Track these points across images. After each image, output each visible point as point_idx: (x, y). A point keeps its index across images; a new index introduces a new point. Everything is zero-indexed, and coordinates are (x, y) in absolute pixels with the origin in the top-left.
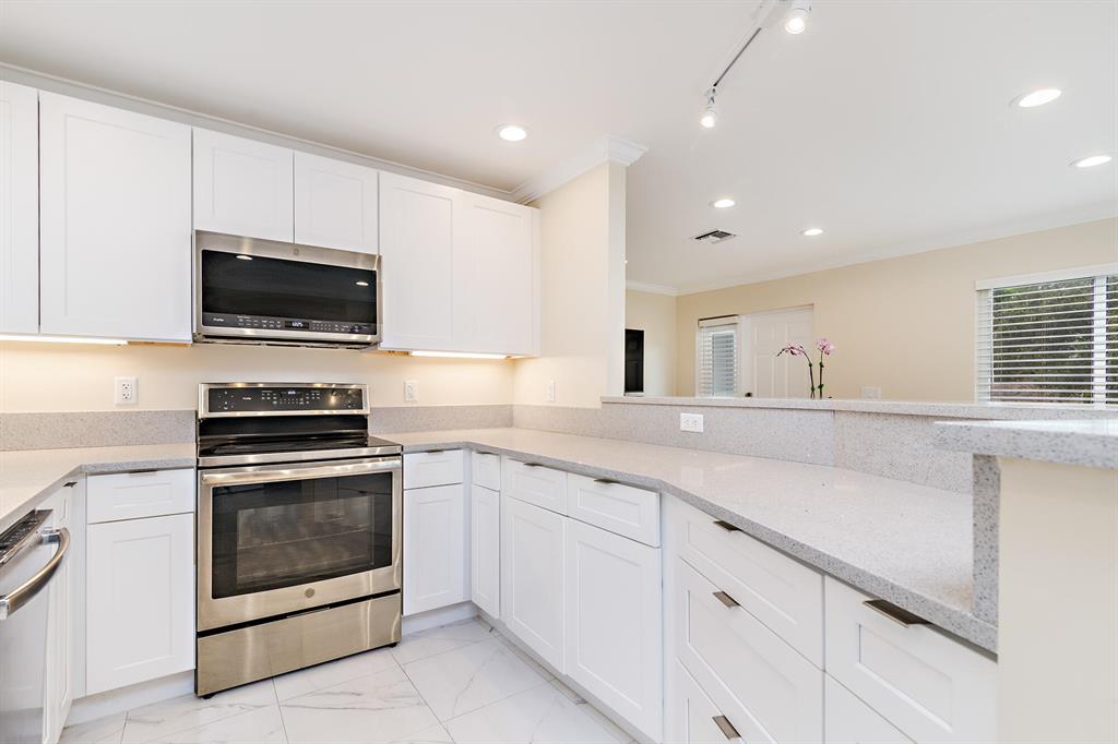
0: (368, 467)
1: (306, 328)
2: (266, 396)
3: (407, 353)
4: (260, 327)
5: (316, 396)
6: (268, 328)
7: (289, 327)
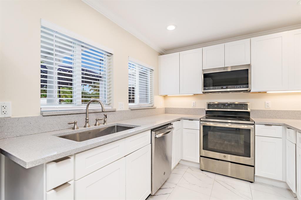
0: (246, 127)
1: (227, 88)
2: (220, 105)
3: (266, 92)
4: (216, 89)
5: (233, 106)
6: (217, 89)
7: (222, 88)
